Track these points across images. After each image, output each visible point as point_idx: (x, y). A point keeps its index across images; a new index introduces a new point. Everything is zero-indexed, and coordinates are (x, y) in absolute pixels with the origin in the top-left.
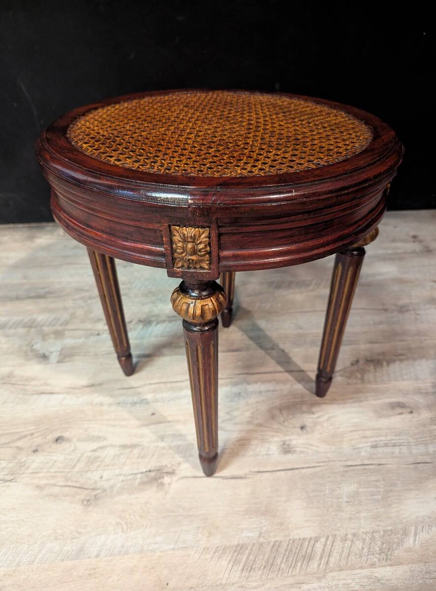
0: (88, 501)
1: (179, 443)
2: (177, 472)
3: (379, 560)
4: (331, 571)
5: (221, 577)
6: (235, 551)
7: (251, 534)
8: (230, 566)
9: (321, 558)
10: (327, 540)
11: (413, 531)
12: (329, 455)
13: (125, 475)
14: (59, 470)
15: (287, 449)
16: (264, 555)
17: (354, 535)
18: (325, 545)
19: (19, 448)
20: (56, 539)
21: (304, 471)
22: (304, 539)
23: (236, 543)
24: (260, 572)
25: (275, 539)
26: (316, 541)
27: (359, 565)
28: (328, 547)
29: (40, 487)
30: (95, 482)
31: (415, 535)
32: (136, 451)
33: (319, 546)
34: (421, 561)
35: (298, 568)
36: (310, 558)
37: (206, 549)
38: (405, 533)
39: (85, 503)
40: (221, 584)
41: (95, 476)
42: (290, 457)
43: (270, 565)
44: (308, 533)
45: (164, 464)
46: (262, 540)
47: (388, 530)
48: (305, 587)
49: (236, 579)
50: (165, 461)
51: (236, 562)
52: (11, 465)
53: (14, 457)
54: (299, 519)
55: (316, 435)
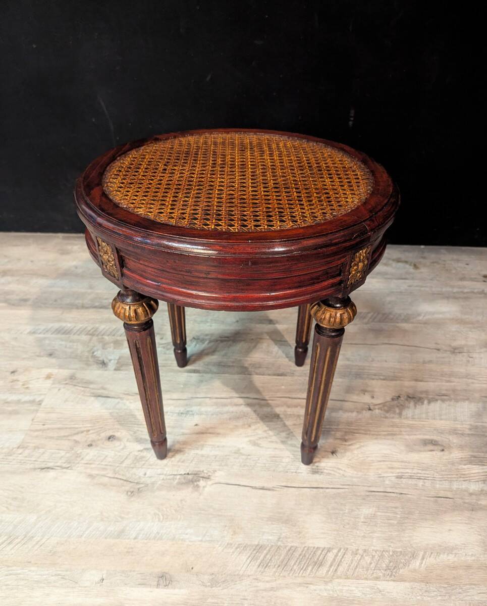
0: (132, 492)
1: (217, 453)
2: (212, 478)
3: (384, 575)
4: (337, 578)
5: (239, 568)
6: (254, 550)
7: (270, 538)
8: (249, 561)
9: (331, 566)
10: (339, 551)
11: (421, 555)
12: (354, 479)
13: (166, 475)
14: (110, 464)
15: (315, 470)
16: (281, 555)
17: (365, 551)
18: (336, 556)
19: (76, 442)
20: (102, 520)
21: (328, 490)
22: (318, 548)
23: (256, 543)
24: (274, 570)
25: (292, 544)
26: (329, 551)
27: (365, 576)
28: (339, 558)
29: (91, 476)
30: (140, 477)
31: (423, 559)
33: (331, 556)
34: (422, 581)
35: (309, 571)
36: (321, 565)
37: (230, 545)
38: (414, 556)
39: (129, 493)
40: (238, 575)
41: (140, 472)
42: (317, 476)
43: (284, 565)
44: (322, 544)
45: (201, 469)
46: (279, 543)
47: (397, 552)
48: (312, 587)
49: (252, 573)
50: (203, 468)
51: (254, 558)
52: (68, 455)
53: (71, 449)
54: (316, 531)
55: (345, 461)
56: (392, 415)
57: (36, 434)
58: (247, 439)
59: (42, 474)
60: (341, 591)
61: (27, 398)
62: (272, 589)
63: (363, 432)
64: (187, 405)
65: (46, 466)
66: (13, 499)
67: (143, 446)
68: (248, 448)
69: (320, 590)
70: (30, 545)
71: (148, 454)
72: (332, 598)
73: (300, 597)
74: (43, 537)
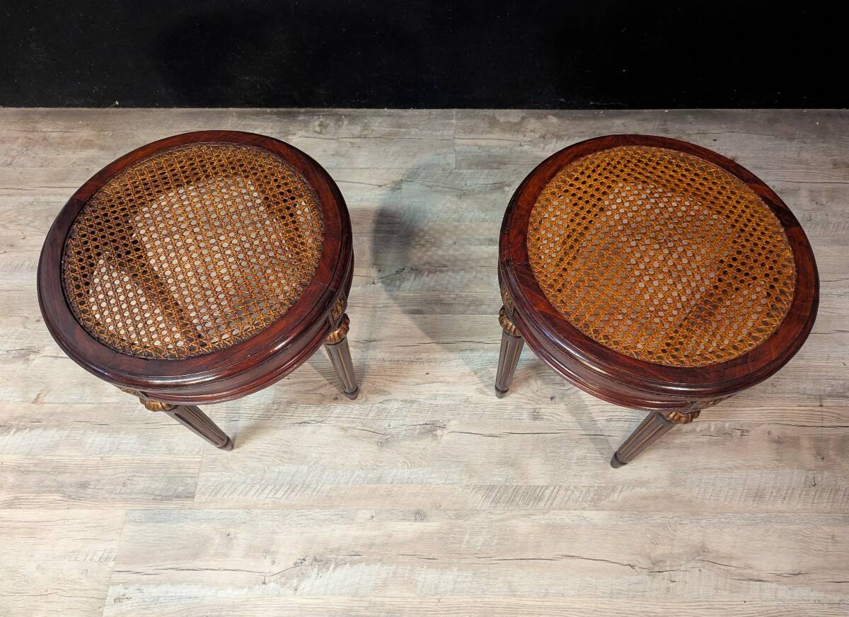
0: (382, 442)
1: (449, 402)
2: (447, 427)
3: (589, 506)
4: (553, 509)
5: (477, 505)
6: (487, 489)
7: (500, 479)
8: (483, 499)
9: (548, 500)
10: (555, 488)
11: (620, 489)
13: (407, 425)
14: (357, 417)
15: (536, 416)
16: (508, 494)
17: (575, 487)
18: (552, 492)
19: (323, 395)
20: (362, 468)
22: (538, 486)
23: (489, 484)
24: (504, 505)
25: (517, 484)
26: (546, 489)
27: (574, 508)
28: (554, 493)
29: (343, 428)
30: (385, 429)
31: (621, 491)
32: (415, 406)
33: (548, 492)
34: (619, 510)
35: (530, 505)
36: (540, 499)
37: (467, 486)
38: (614, 490)
39: (379, 444)
40: (476, 510)
41: (385, 424)
42: (537, 422)
43: (511, 501)
44: (541, 482)
45: (437, 419)
46: (507, 484)
47: (601, 487)
48: (533, 517)
49: (487, 507)
50: (438, 417)
51: (488, 497)
52: (319, 409)
53: (320, 402)
54: (537, 472)
55: (562, 406)
57: (285, 388)
58: (475, 387)
59: (301, 429)
60: (555, 519)
62: (503, 520)
64: (416, 352)
65: (303, 421)
66: (284, 452)
67: (383, 398)
68: (476, 397)
69: (540, 519)
70: (309, 491)
71: (389, 406)
72: (548, 526)
73: (524, 525)
74: (318, 484)
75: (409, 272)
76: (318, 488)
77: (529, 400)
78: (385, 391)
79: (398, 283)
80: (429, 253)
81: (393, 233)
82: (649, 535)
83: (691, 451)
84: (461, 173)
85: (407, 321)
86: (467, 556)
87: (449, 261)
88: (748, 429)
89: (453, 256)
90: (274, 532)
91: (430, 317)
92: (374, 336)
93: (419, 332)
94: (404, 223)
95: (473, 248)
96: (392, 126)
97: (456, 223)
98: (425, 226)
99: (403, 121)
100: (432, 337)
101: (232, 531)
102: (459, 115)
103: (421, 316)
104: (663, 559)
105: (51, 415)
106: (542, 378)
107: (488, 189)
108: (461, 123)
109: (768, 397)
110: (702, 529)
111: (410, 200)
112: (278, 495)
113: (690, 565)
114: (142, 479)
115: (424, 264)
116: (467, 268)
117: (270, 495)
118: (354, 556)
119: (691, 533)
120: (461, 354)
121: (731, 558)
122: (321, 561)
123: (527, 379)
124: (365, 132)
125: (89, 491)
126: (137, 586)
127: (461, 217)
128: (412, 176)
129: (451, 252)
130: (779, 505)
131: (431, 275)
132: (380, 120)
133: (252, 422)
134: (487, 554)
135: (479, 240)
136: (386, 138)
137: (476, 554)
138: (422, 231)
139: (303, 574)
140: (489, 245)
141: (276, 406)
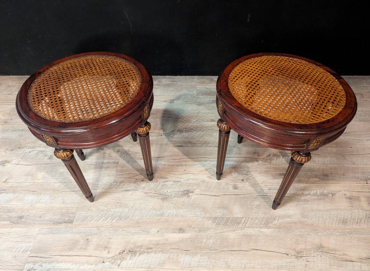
0: (164, 199)
1: (195, 182)
2: (194, 192)
3: (263, 226)
4: (246, 228)
5: (209, 226)
6: (214, 219)
7: (220, 214)
8: (212, 223)
9: (243, 224)
10: (246, 218)
11: (277, 219)
12: (251, 191)
13: (176, 192)
14: (152, 188)
15: (235, 187)
16: (224, 221)
17: (256, 218)
18: (245, 220)
19: (137, 179)
20: (154, 210)
21: (241, 196)
22: (238, 218)
23: (214, 217)
24: (222, 226)
25: (229, 216)
27: (256, 227)
29: (146, 193)
30: (165, 193)
31: (278, 220)
32: (179, 183)
33: (243, 220)
34: (278, 228)
35: (235, 226)
36: (239, 223)
37: (204, 217)
38: (275, 219)
39: (162, 199)
40: (209, 228)
41: (165, 191)
42: (236, 190)
43: (226, 224)
44: (239, 216)
46: (223, 216)
47: (268, 218)
48: (237, 231)
49: (214, 227)
50: (190, 188)
51: (214, 222)
52: (135, 185)
53: (135, 182)
54: (237, 211)
55: (247, 183)
56: (267, 163)
57: (120, 176)
58: (207, 176)
59: (126, 193)
60: (247, 232)
61: (111, 161)
62: (222, 232)
63: (254, 171)
64: (180, 162)
65: (127, 190)
66: (117, 203)
67: (164, 180)
68: (207, 180)
69: (240, 232)
70: (128, 220)
71: (167, 183)
72: (244, 235)
73: (232, 235)
74: (132, 217)
75: (177, 131)
76: (132, 219)
77: (232, 181)
78: (166, 177)
79: (172, 135)
80: (186, 125)
81: (170, 117)
82: (294, 240)
83: (310, 202)
84: (199, 97)
85: (176, 150)
86: (205, 249)
87: (194, 127)
88: (334, 193)
89: (196, 126)
90: (110, 238)
91: (186, 148)
92: (161, 156)
93: (181, 154)
94: (175, 114)
95: (204, 123)
96: (170, 81)
97: (197, 114)
98: (184, 115)
99: (175, 80)
100: (187, 156)
101: (89, 238)
102: (198, 78)
103: (182, 148)
104: (302, 251)
105: (11, 187)
106: (238, 172)
107: (210, 102)
108: (199, 80)
109: (342, 180)
110: (320, 237)
111: (177, 106)
112: (114, 222)
113: (315, 254)
114: (49, 214)
115: (184, 129)
116: (202, 130)
117: (110, 222)
118: (149, 249)
119: (314, 239)
120: (200, 162)
121: (336, 250)
122: (133, 252)
123: (230, 172)
124: (159, 84)
125: (23, 220)
126: (40, 263)
127: (199, 112)
128: (178, 98)
129: (195, 124)
130: (355, 226)
131: (186, 133)
132: (165, 79)
133: (103, 190)
134: (215, 248)
135: (207, 120)
136: (168, 85)
137: (209, 248)
138: (183, 117)
139: (123, 258)
140: (211, 122)
141: (115, 184)
